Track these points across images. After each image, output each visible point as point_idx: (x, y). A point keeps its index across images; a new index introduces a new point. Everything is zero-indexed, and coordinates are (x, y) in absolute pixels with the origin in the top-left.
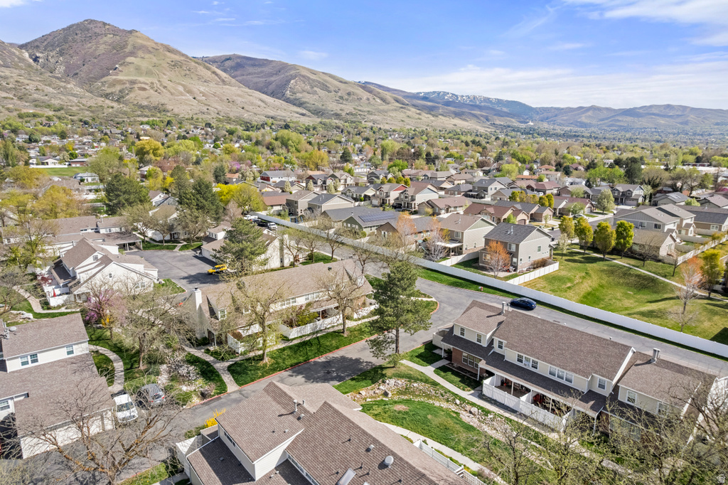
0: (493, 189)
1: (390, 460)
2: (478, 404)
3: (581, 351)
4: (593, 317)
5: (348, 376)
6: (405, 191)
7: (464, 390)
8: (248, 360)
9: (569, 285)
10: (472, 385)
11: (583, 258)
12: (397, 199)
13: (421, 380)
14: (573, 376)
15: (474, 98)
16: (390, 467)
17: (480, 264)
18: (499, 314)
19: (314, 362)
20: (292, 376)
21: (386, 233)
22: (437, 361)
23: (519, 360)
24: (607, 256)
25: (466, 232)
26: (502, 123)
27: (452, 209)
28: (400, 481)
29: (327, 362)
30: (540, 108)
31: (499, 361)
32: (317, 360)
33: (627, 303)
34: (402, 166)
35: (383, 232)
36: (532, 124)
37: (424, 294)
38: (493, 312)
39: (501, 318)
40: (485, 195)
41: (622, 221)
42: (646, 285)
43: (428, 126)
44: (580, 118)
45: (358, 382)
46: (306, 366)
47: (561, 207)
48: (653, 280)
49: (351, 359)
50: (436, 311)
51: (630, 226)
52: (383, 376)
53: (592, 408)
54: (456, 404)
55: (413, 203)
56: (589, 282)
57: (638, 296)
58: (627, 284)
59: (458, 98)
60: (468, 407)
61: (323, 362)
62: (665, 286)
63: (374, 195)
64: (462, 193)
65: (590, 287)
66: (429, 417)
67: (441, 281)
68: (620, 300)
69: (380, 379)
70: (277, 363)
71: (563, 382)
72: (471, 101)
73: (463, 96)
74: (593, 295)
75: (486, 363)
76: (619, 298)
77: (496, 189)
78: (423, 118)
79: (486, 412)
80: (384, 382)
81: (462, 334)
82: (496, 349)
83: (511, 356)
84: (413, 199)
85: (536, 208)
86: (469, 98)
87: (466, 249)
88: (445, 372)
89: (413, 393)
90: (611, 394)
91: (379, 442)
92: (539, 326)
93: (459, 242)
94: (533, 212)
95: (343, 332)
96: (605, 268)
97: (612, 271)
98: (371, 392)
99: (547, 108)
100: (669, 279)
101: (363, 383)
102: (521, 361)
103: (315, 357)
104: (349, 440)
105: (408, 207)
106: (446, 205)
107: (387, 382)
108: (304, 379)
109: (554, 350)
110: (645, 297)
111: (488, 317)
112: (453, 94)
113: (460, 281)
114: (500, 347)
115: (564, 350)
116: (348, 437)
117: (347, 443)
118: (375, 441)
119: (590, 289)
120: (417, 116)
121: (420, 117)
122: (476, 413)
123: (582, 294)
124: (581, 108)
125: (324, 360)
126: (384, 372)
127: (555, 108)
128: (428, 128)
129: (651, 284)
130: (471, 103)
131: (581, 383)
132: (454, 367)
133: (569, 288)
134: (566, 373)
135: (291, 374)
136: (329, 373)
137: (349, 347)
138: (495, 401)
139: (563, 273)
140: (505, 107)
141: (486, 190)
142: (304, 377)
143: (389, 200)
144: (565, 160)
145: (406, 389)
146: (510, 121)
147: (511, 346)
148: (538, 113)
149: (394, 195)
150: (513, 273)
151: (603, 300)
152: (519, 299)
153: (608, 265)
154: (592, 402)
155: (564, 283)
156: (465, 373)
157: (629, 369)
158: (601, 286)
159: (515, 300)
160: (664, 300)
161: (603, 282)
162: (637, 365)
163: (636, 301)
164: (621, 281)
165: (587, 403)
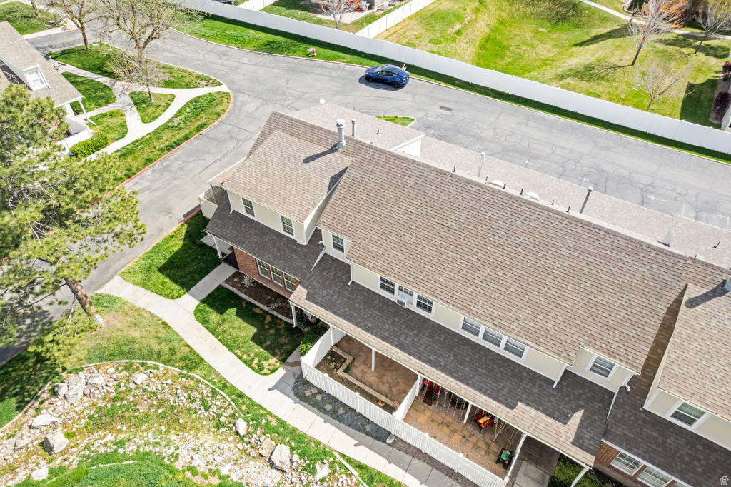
7: (261, 371)
9: (458, 27)
14: (528, 349)
22: (207, 272)
23: (384, 287)
31: (338, 283)
33: (544, 50)
37: (207, 79)
38: (318, 142)
39: (337, 162)
42: (564, 15)
50: (224, 116)
53: (578, 442)
54: (236, 433)
56: (485, 16)
57: (556, 36)
58: (538, 16)
65: (488, 25)
68: (531, 45)
71: (500, 350)
74: (493, 40)
75: (309, 294)
76: (529, 41)
81: (249, 211)
82: (329, 250)
88: (221, 309)
109: (474, 269)
110: (565, 36)
111: (307, 160)
113: (277, 39)
114: (339, 247)
119: (487, 31)
122: (286, 467)
123: (478, 41)
132: (242, 286)
133: (458, 32)
134: (506, 336)
147: (364, 256)
150: (368, 12)
151: (507, 48)
154: (577, 417)
155: (451, 24)
156: (268, 303)
157: (673, 312)
158: (502, 22)
159: (379, 68)
160: (596, 39)
161: (504, 15)
162: (693, 303)
163: (555, 46)
164: (529, 10)
165: (564, 418)
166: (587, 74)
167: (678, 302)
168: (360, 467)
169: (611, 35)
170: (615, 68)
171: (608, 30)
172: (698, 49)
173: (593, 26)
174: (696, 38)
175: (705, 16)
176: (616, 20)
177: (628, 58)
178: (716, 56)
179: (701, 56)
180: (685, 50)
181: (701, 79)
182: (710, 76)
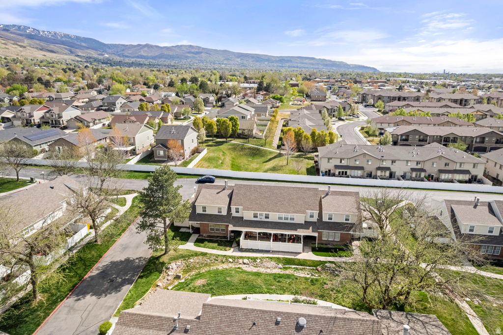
0: (119, 103)
1: (303, 321)
2: (244, 256)
3: (293, 199)
4: (251, 178)
5: (133, 276)
6: (50, 110)
7: (226, 250)
8: (15, 306)
9: (221, 162)
10: (228, 245)
11: (214, 143)
12: (43, 117)
13: (192, 255)
14: (295, 216)
15: (55, 34)
16: (305, 326)
17: (156, 159)
18: (224, 189)
19: (89, 277)
20: (79, 300)
21: (61, 147)
22: (190, 237)
23: (254, 217)
24: (228, 139)
25: (137, 137)
26: (84, 55)
27: (98, 121)
28: (321, 331)
29: (101, 272)
30: (110, 44)
31: (240, 221)
32: (89, 274)
33: (254, 165)
34: (22, 90)
35: (57, 148)
36: (108, 56)
37: (133, 191)
38: (218, 189)
40: (114, 108)
41: (232, 116)
42: (255, 153)
43: (18, 55)
44: (140, 52)
45: (147, 277)
46: (85, 284)
47: (175, 112)
48: (258, 149)
49: (121, 262)
51: (237, 118)
52: (163, 264)
53: (313, 231)
54: (230, 262)
55: (61, 120)
56: (227, 157)
57: (256, 160)
58: (246, 155)
59: (39, 32)
60: (241, 261)
61: (98, 274)
62: (266, 151)
63: (14, 117)
64: (95, 109)
65: (230, 160)
66: (228, 279)
67: (136, 177)
69: (163, 267)
70: (52, 295)
71: (289, 221)
72: (53, 36)
73: (44, 31)
75: (234, 226)
77: (121, 103)
78: (10, 48)
79: (255, 259)
80: (168, 269)
81: (204, 210)
82: (234, 214)
83: (248, 215)
84: (60, 117)
85: (162, 114)
86: (50, 33)
87: (138, 150)
88: (203, 243)
89: (194, 268)
90: (318, 219)
91: (282, 313)
92: (259, 190)
93: (132, 145)
94: (160, 117)
95: (96, 241)
96: (230, 147)
97: (235, 148)
98: (165, 281)
99: (116, 44)
100: (264, 147)
101: (153, 277)
102: (257, 217)
103: (87, 272)
104: (254, 324)
105: (56, 124)
106: (92, 119)
107: (171, 267)
108: (94, 298)
109: (276, 203)
110: (259, 160)
111: (217, 193)
112: (34, 29)
114: (237, 212)
115: (282, 201)
116: (251, 323)
117: (254, 327)
118: (278, 313)
119: (231, 162)
120: (4, 46)
121: (7, 47)
122: (249, 263)
123: (230, 165)
124: (139, 45)
125: (97, 272)
126: (161, 260)
127: (122, 45)
128: (19, 57)
129: (257, 152)
130: (52, 38)
131: (299, 219)
132: (205, 237)
133: (222, 163)
134: (289, 215)
135: (76, 298)
136: (112, 281)
137: (109, 252)
138: (251, 249)
139: (211, 155)
140: (84, 43)
141: (114, 104)
142: (92, 295)
143: (34, 120)
144: (149, 81)
145: (187, 266)
146: (90, 53)
147: (246, 209)
148: (110, 48)
149: (37, 116)
150: (183, 160)
152: (203, 177)
153: (230, 145)
154: (311, 228)
155: (217, 161)
156: (216, 238)
157: (321, 201)
158: (233, 159)
159: (200, 178)
160: (270, 159)
161: (233, 156)
162: (323, 198)
163: (257, 164)
164: (242, 153)
165: (309, 229)
166: (274, 169)
167: (321, 199)
168: (267, 257)
169: (275, 157)
170: (282, 166)
171: (273, 156)
172: (305, 158)
173: (268, 155)
174: (303, 155)
175: (303, 148)
176: (275, 153)
177: (285, 163)
178: (311, 160)
179: (307, 160)
180: (301, 159)
181: (309, 167)
182: (312, 165)
